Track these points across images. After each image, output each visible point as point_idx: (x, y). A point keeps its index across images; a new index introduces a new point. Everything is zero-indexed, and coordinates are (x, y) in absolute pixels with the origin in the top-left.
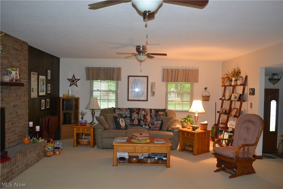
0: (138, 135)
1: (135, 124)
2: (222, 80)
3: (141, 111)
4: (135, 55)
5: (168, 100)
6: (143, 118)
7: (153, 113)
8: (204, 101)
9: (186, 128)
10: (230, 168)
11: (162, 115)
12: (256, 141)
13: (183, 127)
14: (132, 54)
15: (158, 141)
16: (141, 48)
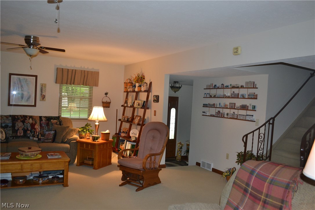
0: (26, 149)
1: (20, 135)
2: (125, 85)
3: (28, 119)
4: (23, 47)
5: (62, 105)
6: (30, 128)
7: (44, 121)
8: (105, 107)
9: (84, 138)
10: (135, 181)
11: (55, 123)
12: (162, 149)
13: (81, 138)
14: (19, 45)
15: (52, 155)
16: (32, 39)
